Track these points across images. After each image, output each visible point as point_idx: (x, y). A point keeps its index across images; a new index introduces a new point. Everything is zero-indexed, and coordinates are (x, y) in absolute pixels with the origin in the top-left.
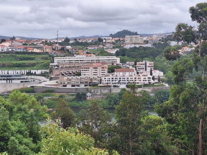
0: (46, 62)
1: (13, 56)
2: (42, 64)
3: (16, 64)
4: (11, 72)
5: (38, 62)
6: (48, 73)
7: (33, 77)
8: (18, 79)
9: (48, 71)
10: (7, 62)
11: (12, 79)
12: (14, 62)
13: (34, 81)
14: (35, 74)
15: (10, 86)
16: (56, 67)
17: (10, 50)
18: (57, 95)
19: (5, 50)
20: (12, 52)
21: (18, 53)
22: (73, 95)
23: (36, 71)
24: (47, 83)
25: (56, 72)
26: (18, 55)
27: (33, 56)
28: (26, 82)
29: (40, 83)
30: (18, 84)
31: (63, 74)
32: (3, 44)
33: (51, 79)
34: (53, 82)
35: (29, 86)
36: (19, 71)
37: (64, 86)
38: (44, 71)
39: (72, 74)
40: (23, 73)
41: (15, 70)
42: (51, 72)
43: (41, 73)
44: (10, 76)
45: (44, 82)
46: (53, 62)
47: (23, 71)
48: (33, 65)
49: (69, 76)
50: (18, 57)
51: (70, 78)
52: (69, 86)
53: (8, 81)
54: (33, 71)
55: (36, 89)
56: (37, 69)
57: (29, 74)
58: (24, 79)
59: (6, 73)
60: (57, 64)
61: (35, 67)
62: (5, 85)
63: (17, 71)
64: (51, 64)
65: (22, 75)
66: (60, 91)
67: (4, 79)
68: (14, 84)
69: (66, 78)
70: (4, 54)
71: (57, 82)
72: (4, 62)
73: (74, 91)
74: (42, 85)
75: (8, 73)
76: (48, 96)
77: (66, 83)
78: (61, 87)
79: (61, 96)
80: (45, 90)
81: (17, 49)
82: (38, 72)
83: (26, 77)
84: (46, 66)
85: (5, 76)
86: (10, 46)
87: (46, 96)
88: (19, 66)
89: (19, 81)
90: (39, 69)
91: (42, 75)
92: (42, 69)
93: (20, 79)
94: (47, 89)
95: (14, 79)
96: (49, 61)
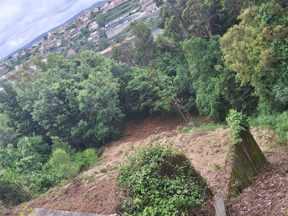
0: (136, 3)
1: (118, 9)
2: (134, 5)
3: (122, 12)
4: (121, 18)
5: (132, 5)
6: (139, 9)
7: (133, 15)
8: (126, 20)
9: (139, 8)
10: (117, 13)
11: (123, 22)
12: (120, 12)
13: (134, 17)
14: (133, 13)
15: (124, 26)
16: (142, 4)
17: (115, 6)
18: (149, 19)
19: (113, 7)
20: (117, 7)
21: (120, 6)
22: (157, 15)
23: (133, 11)
24: (141, 15)
25: (143, 6)
26: (120, 7)
27: (128, 4)
28: (130, 19)
29: (138, 16)
30: (127, 23)
31: (147, 6)
32: (110, 4)
33: (142, 12)
34: (144, 13)
35: (133, 21)
36: (125, 16)
37: (150, 12)
38: (137, 9)
39: (152, 3)
40: (127, 15)
41: (123, 15)
42: (141, 8)
43: (136, 10)
44: (122, 20)
45: (139, 15)
46: (140, 1)
47: (127, 14)
48: (130, 8)
49: (151, 5)
50: (121, 8)
51: (151, 6)
52: (153, 11)
53: (122, 23)
54: (132, 12)
55: (137, 21)
56: (133, 10)
57: (130, 14)
58: (129, 18)
59: (119, 20)
60: (142, 1)
61: (132, 9)
62: (121, 27)
63: (124, 16)
64: (139, 3)
65: (127, 17)
66: (150, 16)
67: (119, 24)
68: (126, 23)
69: (149, 7)
70: (113, 10)
71: (146, 12)
72: (115, 14)
73: (157, 12)
74: (139, 17)
75: (120, 19)
76: (145, 21)
77: (151, 10)
78: (149, 13)
79: (151, 19)
80: (142, 19)
81: (119, 4)
82: (134, 11)
83: (129, 17)
84: (137, 6)
85: (119, 22)
86: (114, 4)
87: (144, 22)
88: (123, 13)
89: (127, 21)
90: (134, 9)
91: (137, 11)
92: (135, 8)
93: (127, 20)
94: (143, 18)
95: (124, 21)
96: (137, 2)
